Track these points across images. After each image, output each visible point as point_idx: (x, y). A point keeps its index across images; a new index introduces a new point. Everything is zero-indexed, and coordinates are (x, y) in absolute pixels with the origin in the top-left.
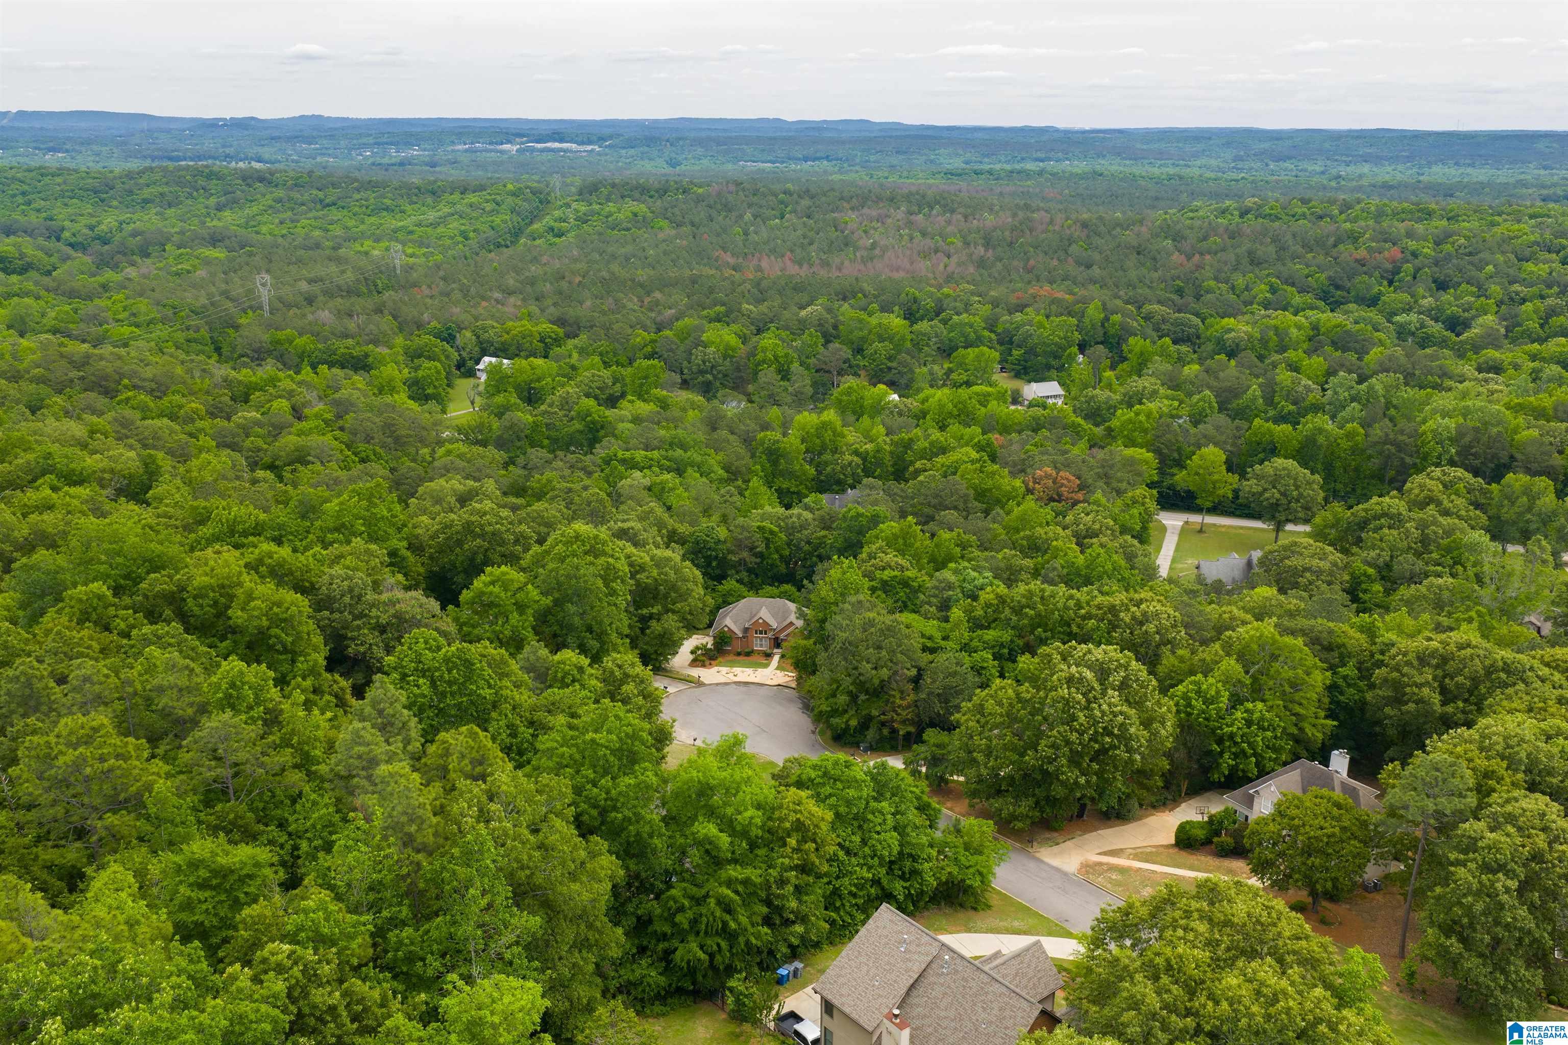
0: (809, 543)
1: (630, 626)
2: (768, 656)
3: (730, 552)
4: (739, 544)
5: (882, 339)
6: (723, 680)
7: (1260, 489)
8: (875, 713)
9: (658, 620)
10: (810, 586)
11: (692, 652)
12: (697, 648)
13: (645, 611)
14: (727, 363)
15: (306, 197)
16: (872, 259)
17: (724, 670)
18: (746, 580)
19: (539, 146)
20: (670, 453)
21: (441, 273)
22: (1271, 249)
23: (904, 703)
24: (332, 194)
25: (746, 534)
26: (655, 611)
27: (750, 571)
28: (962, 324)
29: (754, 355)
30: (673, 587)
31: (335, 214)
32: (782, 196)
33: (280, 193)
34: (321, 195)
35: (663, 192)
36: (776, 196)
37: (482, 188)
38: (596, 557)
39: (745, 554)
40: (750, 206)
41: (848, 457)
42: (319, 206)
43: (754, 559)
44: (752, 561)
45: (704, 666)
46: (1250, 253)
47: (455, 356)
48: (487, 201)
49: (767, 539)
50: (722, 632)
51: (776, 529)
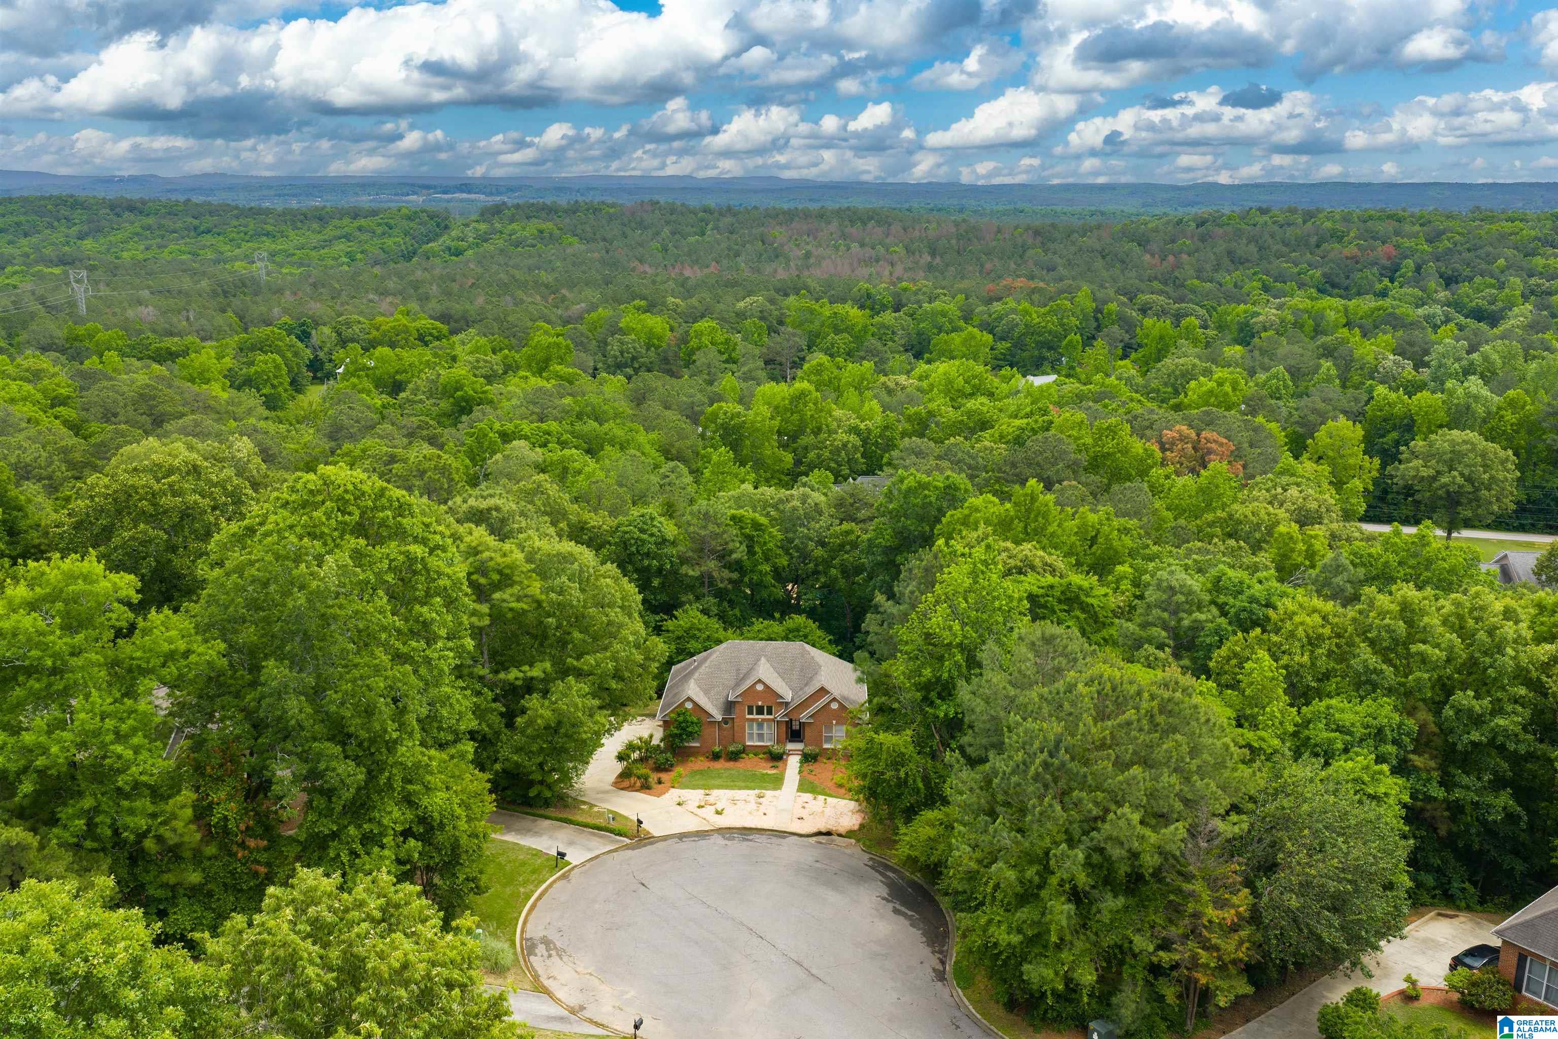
0: (822, 543)
1: (478, 712)
2: (777, 758)
3: (684, 560)
4: (702, 548)
5: (837, 331)
6: (692, 824)
7: (1432, 472)
8: (1142, 943)
9: (545, 693)
10: (889, 606)
11: (621, 758)
12: (631, 747)
13: (513, 675)
14: (652, 353)
15: (179, 225)
16: (808, 267)
17: (694, 796)
18: (715, 610)
19: (446, 196)
20: (578, 426)
21: (311, 281)
22: (1253, 248)
23: (1229, 915)
24: (208, 222)
25: (711, 527)
26: (536, 672)
27: (720, 595)
28: (934, 313)
29: (686, 342)
30: (579, 620)
31: (208, 239)
32: (701, 214)
33: (150, 221)
34: (196, 222)
35: (573, 210)
36: (695, 214)
37: (374, 213)
38: (378, 540)
39: (712, 565)
40: (668, 223)
41: (842, 436)
42: (192, 234)
43: (726, 573)
44: (723, 576)
45: (645, 787)
46: (1230, 253)
47: (308, 354)
48: (379, 225)
49: (750, 538)
50: (680, 711)
51: (763, 520)
